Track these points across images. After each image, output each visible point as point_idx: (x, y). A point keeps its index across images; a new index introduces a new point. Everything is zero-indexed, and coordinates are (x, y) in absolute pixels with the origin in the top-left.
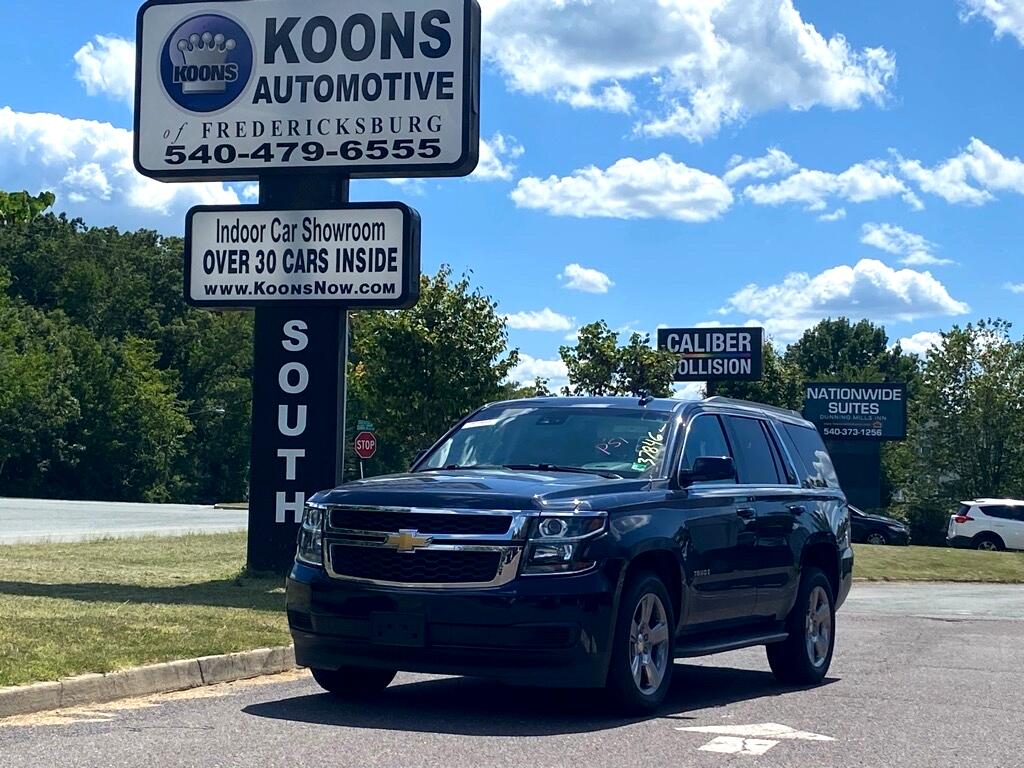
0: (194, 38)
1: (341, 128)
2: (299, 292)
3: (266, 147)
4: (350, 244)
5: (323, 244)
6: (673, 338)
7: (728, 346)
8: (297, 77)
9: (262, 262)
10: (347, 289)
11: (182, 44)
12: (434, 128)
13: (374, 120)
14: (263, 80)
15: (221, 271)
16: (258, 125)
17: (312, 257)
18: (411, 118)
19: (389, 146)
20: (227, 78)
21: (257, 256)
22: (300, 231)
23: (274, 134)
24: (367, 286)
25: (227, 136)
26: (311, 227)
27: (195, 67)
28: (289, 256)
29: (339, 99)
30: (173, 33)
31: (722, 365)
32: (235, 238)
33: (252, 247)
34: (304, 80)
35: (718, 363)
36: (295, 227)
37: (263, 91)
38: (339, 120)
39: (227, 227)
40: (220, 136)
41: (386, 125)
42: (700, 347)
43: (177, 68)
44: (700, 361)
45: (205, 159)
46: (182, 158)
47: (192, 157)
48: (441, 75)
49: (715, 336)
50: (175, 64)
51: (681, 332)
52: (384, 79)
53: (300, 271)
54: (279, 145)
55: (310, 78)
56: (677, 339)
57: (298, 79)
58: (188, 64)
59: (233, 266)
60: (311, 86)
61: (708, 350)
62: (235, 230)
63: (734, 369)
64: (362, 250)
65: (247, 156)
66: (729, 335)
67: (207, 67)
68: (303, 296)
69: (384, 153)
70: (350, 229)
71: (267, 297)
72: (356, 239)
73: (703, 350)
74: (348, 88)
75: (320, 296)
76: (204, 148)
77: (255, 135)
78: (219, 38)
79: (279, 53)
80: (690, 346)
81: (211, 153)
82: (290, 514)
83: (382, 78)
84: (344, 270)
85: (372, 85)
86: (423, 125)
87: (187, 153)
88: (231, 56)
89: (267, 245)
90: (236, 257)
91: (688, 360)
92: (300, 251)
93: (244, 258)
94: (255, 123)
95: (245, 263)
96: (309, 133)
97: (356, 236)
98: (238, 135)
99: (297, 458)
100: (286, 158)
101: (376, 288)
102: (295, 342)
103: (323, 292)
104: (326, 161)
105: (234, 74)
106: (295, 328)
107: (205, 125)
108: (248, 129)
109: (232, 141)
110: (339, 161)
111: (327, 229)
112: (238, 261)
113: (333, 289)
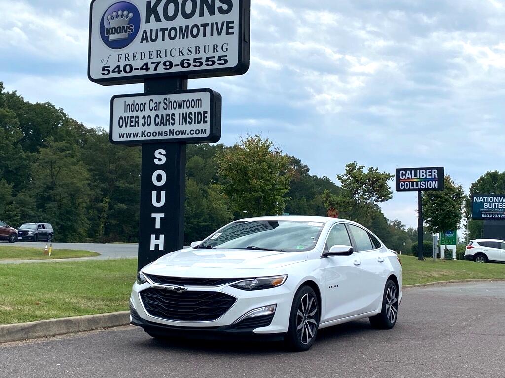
0: (114, 14)
1: (181, 52)
2: (162, 135)
3: (147, 64)
4: (185, 110)
5: (173, 111)
6: (403, 173)
7: (427, 175)
8: (160, 29)
9: (145, 121)
10: (184, 133)
11: (109, 17)
12: (225, 50)
13: (196, 47)
14: (145, 32)
15: (126, 127)
16: (143, 54)
17: (168, 118)
18: (214, 46)
19: (203, 60)
20: (129, 32)
21: (143, 118)
22: (162, 105)
23: (150, 58)
24: (193, 131)
25: (129, 60)
26: (167, 103)
27: (115, 28)
28: (157, 118)
29: (180, 38)
30: (105, 12)
31: (425, 184)
32: (132, 110)
33: (140, 114)
34: (163, 30)
35: (423, 183)
36: (160, 103)
37: (145, 37)
38: (180, 49)
39: (129, 105)
40: (126, 60)
41: (202, 49)
42: (414, 176)
43: (107, 29)
44: (415, 182)
45: (119, 72)
46: (109, 72)
47: (114, 71)
48: (228, 23)
49: (421, 171)
50: (106, 27)
51: (406, 170)
52: (201, 26)
53: (162, 125)
54: (152, 63)
55: (166, 29)
56: (404, 173)
57: (161, 30)
58: (112, 26)
59: (132, 124)
60: (167, 32)
61: (418, 177)
62: (133, 106)
63: (430, 186)
64: (191, 113)
65: (137, 69)
66: (428, 171)
67: (120, 27)
68: (163, 137)
69: (201, 64)
70: (185, 103)
71: (147, 138)
72: (188, 108)
73: (416, 178)
74: (184, 32)
75: (171, 137)
76: (119, 67)
77: (141, 59)
78: (125, 13)
79: (153, 17)
80: (410, 176)
81: (122, 69)
82: (157, 246)
83: (200, 26)
84: (183, 124)
85: (195, 29)
86: (219, 49)
87: (111, 69)
88: (131, 21)
89: (147, 112)
90: (133, 119)
91: (409, 182)
92: (162, 115)
93: (137, 119)
94: (141, 53)
95: (137, 122)
96: (166, 56)
97: (188, 106)
98: (134, 59)
99: (161, 218)
100: (155, 69)
101: (197, 132)
102: (160, 160)
103: (173, 135)
104: (174, 70)
105: (132, 29)
106: (160, 153)
107: (119, 55)
108: (138, 56)
109: (131, 62)
110: (180, 69)
111: (175, 103)
112: (134, 121)
113: (177, 133)
